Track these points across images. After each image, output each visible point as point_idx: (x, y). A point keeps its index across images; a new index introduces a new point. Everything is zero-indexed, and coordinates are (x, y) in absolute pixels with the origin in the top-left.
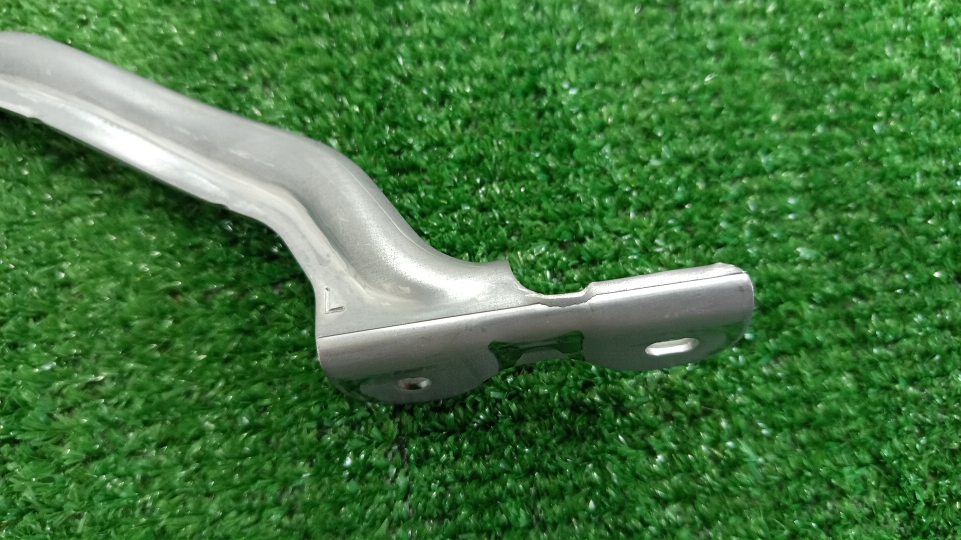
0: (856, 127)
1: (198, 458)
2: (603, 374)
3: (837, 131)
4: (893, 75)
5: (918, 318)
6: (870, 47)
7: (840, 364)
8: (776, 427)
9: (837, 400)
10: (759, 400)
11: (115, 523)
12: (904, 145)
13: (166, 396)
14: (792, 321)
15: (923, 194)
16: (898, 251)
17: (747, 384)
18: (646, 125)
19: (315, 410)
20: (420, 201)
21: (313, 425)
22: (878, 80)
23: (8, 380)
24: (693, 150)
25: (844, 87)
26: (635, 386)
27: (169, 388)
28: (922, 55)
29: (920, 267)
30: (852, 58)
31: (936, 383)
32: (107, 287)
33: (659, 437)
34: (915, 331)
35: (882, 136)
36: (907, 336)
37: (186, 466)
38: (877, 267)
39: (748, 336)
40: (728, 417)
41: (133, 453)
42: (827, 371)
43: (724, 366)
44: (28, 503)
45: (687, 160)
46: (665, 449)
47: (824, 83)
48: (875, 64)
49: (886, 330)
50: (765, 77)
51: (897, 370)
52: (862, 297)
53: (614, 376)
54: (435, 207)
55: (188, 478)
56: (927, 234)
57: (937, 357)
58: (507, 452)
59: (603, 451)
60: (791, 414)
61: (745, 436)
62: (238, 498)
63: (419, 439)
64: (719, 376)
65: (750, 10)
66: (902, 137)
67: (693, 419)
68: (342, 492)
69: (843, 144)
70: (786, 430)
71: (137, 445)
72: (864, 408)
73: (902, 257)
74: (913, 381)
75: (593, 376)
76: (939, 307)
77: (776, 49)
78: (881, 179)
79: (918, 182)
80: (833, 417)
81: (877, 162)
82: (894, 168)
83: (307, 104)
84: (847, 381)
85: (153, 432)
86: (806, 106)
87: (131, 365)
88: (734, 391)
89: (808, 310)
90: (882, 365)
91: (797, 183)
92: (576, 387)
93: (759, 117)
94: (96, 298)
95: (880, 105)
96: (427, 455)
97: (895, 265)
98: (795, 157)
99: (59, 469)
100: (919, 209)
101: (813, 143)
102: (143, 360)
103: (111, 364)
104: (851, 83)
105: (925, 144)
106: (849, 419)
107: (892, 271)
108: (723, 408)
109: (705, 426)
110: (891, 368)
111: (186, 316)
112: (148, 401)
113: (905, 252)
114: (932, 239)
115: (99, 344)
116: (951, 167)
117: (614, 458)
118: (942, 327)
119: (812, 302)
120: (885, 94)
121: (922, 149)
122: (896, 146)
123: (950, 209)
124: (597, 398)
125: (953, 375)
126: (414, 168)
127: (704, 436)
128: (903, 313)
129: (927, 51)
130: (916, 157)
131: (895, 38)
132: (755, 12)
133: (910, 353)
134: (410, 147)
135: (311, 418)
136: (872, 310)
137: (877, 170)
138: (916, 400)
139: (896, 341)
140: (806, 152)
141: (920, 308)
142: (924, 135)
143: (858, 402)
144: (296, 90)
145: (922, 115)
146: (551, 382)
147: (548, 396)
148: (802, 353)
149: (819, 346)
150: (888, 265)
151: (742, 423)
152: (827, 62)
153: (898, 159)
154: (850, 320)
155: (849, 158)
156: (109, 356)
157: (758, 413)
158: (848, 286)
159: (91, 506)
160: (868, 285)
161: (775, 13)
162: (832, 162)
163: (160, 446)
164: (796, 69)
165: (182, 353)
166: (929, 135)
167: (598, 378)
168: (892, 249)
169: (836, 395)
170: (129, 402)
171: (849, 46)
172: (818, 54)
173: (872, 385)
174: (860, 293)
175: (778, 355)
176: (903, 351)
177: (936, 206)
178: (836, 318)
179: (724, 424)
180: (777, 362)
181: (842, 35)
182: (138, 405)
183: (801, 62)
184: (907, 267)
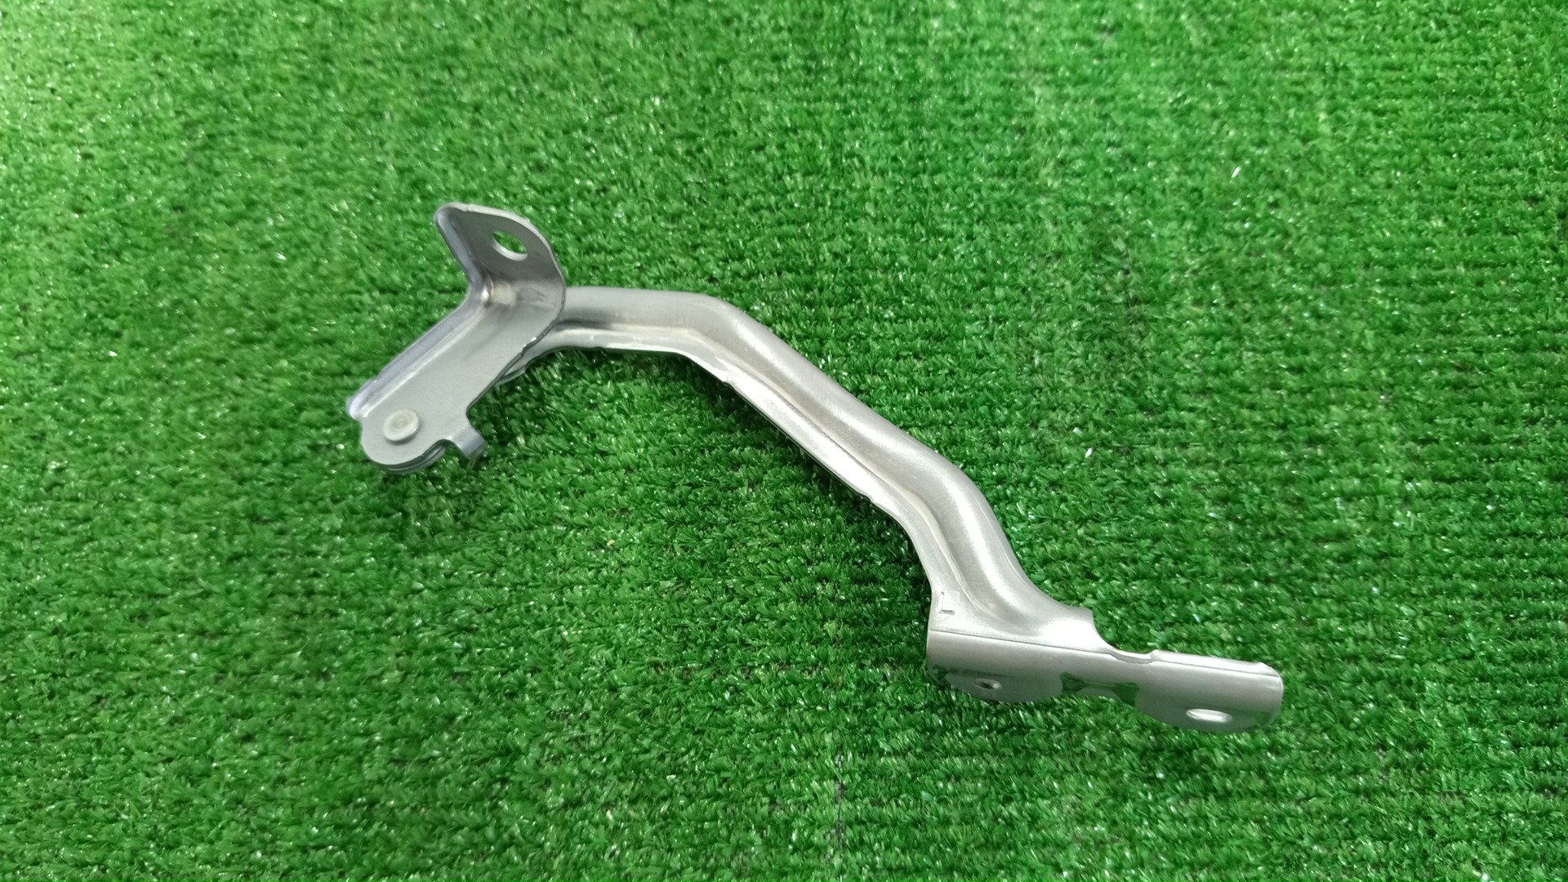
0: (1296, 586)
1: (665, 817)
2: (1022, 792)
3: (1275, 589)
4: (1341, 536)
5: (1331, 780)
6: (1321, 506)
7: (1247, 814)
8: (1177, 864)
9: (1238, 847)
10: (1164, 837)
11: (585, 865)
12: (1342, 608)
13: (642, 757)
14: (1205, 767)
15: (1354, 658)
16: (1319, 713)
17: (1153, 822)
18: (1087, 564)
19: (770, 787)
20: (876, 611)
21: (766, 800)
22: (1326, 540)
23: (505, 726)
24: (1127, 593)
25: (1288, 544)
26: (1051, 807)
27: (647, 751)
28: (1376, 519)
29: (1340, 730)
30: (1301, 516)
31: (1344, 844)
32: (600, 654)
33: (1067, 857)
34: (1327, 792)
35: (1322, 597)
36: (1319, 795)
37: (653, 822)
38: (1295, 726)
39: (1160, 775)
40: (1132, 848)
41: (608, 805)
42: (1234, 818)
43: (1134, 800)
44: (512, 837)
45: (1121, 602)
46: (1071, 868)
47: (1267, 537)
48: (1323, 522)
49: (1295, 788)
50: (1210, 527)
51: (1304, 827)
52: (1277, 753)
53: (1031, 795)
54: (887, 618)
55: (655, 833)
56: (1353, 699)
57: (1345, 820)
58: (931, 850)
59: (1015, 861)
60: (1193, 852)
61: (1147, 867)
62: (695, 857)
63: (857, 828)
64: (1128, 807)
65: (1203, 459)
66: (1340, 600)
67: (1100, 844)
68: (786, 864)
69: (1279, 602)
70: (1186, 868)
71: (612, 798)
72: (1267, 858)
73: (1325, 718)
74: (1319, 839)
75: (1013, 792)
76: (1356, 772)
77: (1224, 500)
78: (1315, 638)
79: (1351, 646)
80: (1233, 862)
81: (1311, 622)
82: (1328, 630)
83: (786, 508)
84: (1253, 831)
85: (627, 789)
86: (1246, 560)
87: (615, 727)
88: (1140, 824)
89: (1220, 758)
90: (1288, 820)
91: (1225, 636)
92: (998, 800)
93: (1195, 569)
94: (588, 663)
95: (1322, 566)
96: (862, 842)
97: (1315, 726)
98: (1228, 609)
99: (543, 810)
100: (1346, 675)
101: (1248, 598)
102: (626, 723)
103: (598, 723)
104: (1295, 541)
105: (1365, 610)
106: (1249, 866)
107: (1310, 731)
108: (1130, 839)
109: (1110, 852)
110: (1299, 824)
111: (665, 688)
112: (625, 760)
113: (1326, 713)
114: (1357, 705)
115: (588, 706)
116: (1388, 634)
117: (1025, 869)
118: (1357, 792)
119: (1227, 751)
120: (1329, 556)
121: (1360, 615)
122: (1334, 608)
123: (1380, 677)
124: (1015, 813)
125: (1359, 839)
126: (874, 580)
127: (1109, 862)
128: (1317, 773)
129: (1380, 515)
130: (1353, 621)
131: (1348, 498)
132: (1208, 461)
133: (1319, 812)
134: (872, 561)
135: (766, 794)
136: (1285, 767)
137: (1311, 630)
138: (1320, 859)
139: (1308, 798)
140: (1240, 605)
141: (1335, 770)
142: (1364, 601)
143: (1262, 852)
144: (778, 496)
145: (1366, 579)
146: (976, 792)
147: (971, 805)
148: (1212, 798)
149: (1228, 794)
150: (1308, 725)
151: (1145, 854)
152: (1273, 517)
153: (1334, 622)
154: (1262, 773)
155: (1284, 616)
156: (597, 715)
157: (1160, 848)
158: (1265, 740)
159: (567, 848)
160: (1283, 741)
161: (1228, 464)
162: (1265, 618)
163: (633, 802)
164: (1241, 523)
165: (661, 721)
166: (1370, 601)
167: (1018, 795)
168: (1313, 709)
169: (1238, 842)
170: (610, 758)
171: (1299, 502)
172: (1266, 507)
173: (1278, 838)
174: (1274, 748)
175: (1186, 797)
176: (1313, 810)
177: (1365, 673)
178: (1249, 769)
179: (1128, 854)
180: (1187, 802)
181: (1293, 490)
182: (617, 762)
183: (1247, 516)
184: (1326, 729)
